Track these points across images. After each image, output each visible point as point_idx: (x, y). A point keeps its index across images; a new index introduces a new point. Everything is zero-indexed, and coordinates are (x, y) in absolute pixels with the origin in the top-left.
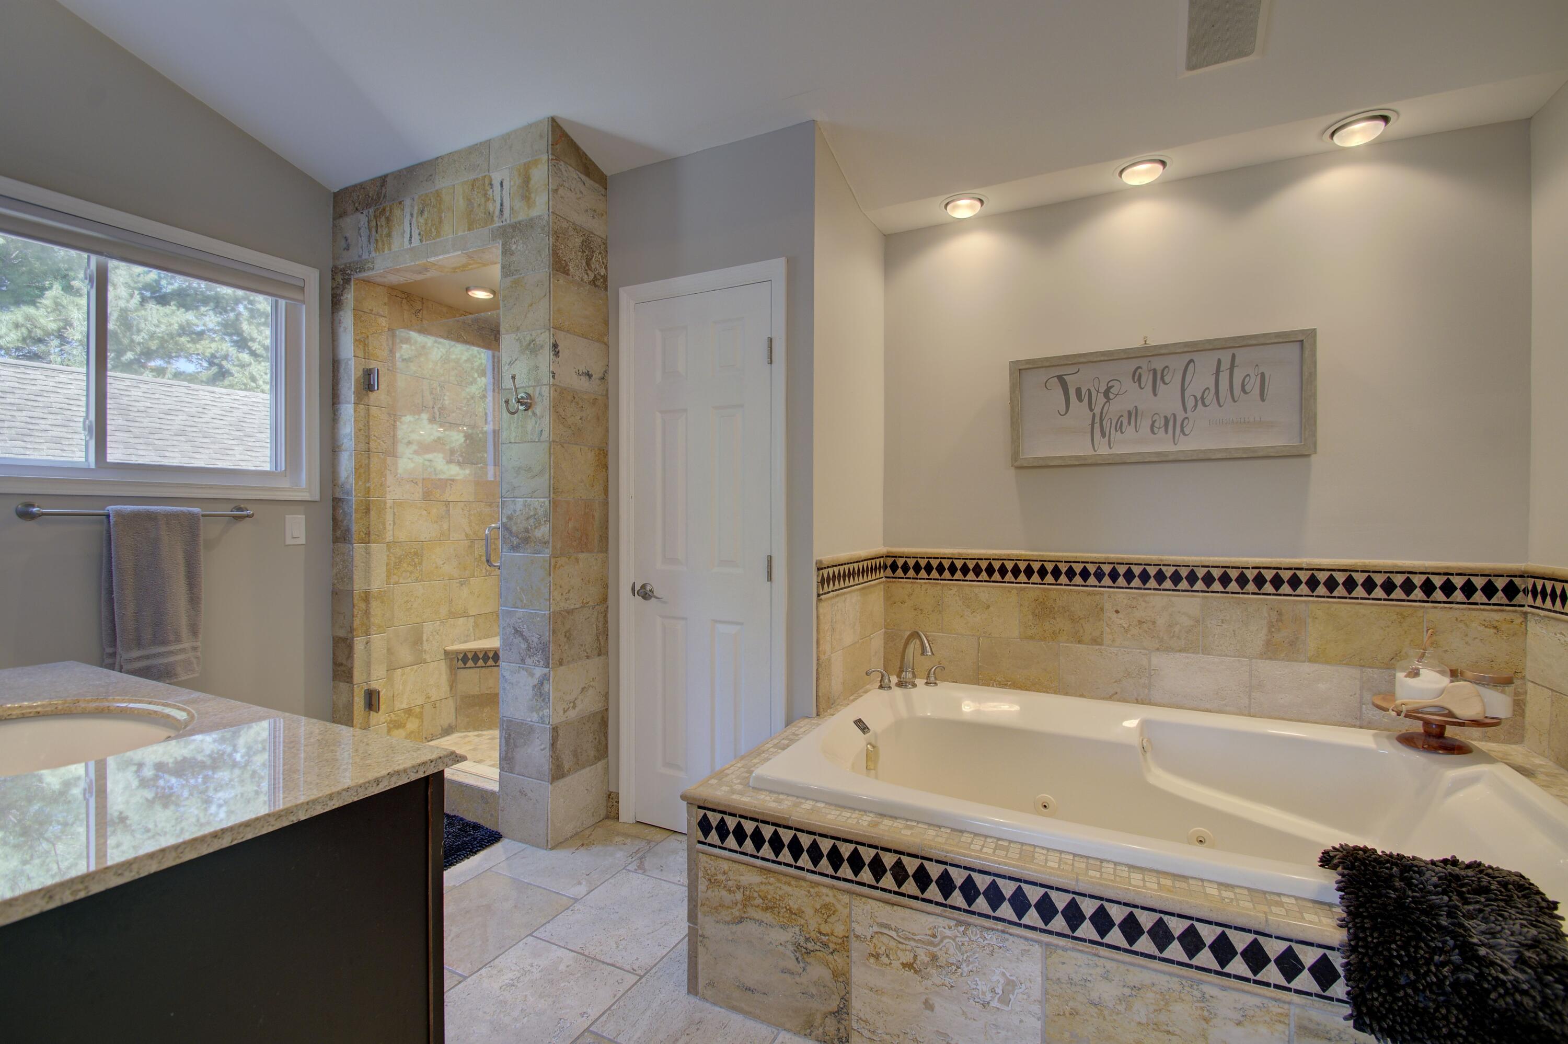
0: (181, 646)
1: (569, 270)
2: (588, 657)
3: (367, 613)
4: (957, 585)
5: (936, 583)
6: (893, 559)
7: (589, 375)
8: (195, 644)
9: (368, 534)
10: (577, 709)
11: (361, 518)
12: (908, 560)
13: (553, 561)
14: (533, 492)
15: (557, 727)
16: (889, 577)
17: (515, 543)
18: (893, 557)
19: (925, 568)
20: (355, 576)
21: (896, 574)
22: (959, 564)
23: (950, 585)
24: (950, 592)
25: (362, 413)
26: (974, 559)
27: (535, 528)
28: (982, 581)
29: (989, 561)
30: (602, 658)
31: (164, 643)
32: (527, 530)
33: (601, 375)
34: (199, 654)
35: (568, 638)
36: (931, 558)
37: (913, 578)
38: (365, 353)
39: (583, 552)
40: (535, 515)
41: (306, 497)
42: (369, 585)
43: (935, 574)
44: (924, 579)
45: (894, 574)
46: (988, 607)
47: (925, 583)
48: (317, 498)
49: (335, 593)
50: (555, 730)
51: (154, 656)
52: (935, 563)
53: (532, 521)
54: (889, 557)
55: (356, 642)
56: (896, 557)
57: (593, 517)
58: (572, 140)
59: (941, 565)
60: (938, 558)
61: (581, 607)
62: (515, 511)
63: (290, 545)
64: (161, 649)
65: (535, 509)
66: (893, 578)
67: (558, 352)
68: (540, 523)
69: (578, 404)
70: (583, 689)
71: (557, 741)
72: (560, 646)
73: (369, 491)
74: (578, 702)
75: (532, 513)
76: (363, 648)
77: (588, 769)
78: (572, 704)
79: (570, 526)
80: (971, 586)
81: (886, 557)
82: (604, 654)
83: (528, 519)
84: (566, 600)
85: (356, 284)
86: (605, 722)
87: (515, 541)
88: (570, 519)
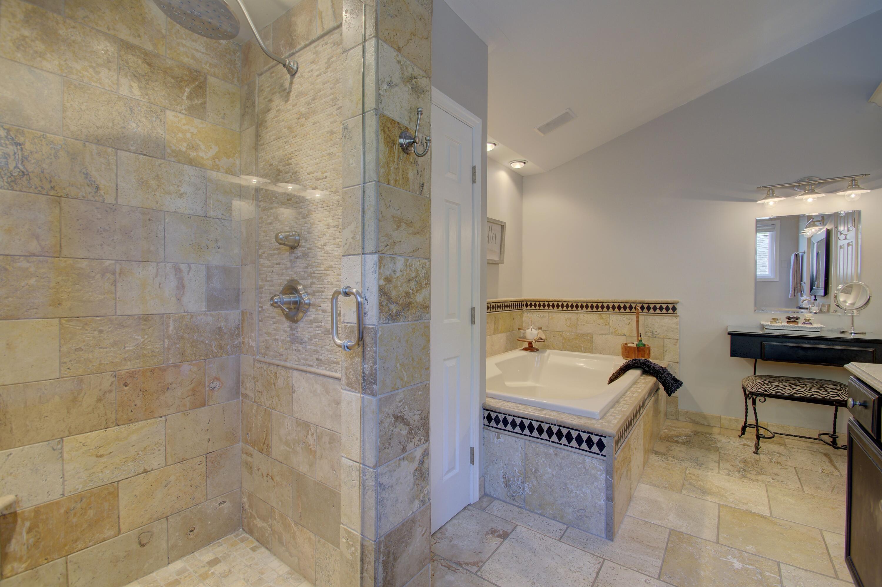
14: (415, 251)
17: (395, 311)
27: (416, 292)
32: (408, 295)
40: (416, 277)
53: (413, 284)
62: (394, 271)
65: (417, 270)
68: (421, 286)
75: (413, 275)
83: (409, 281)
87: (395, 308)
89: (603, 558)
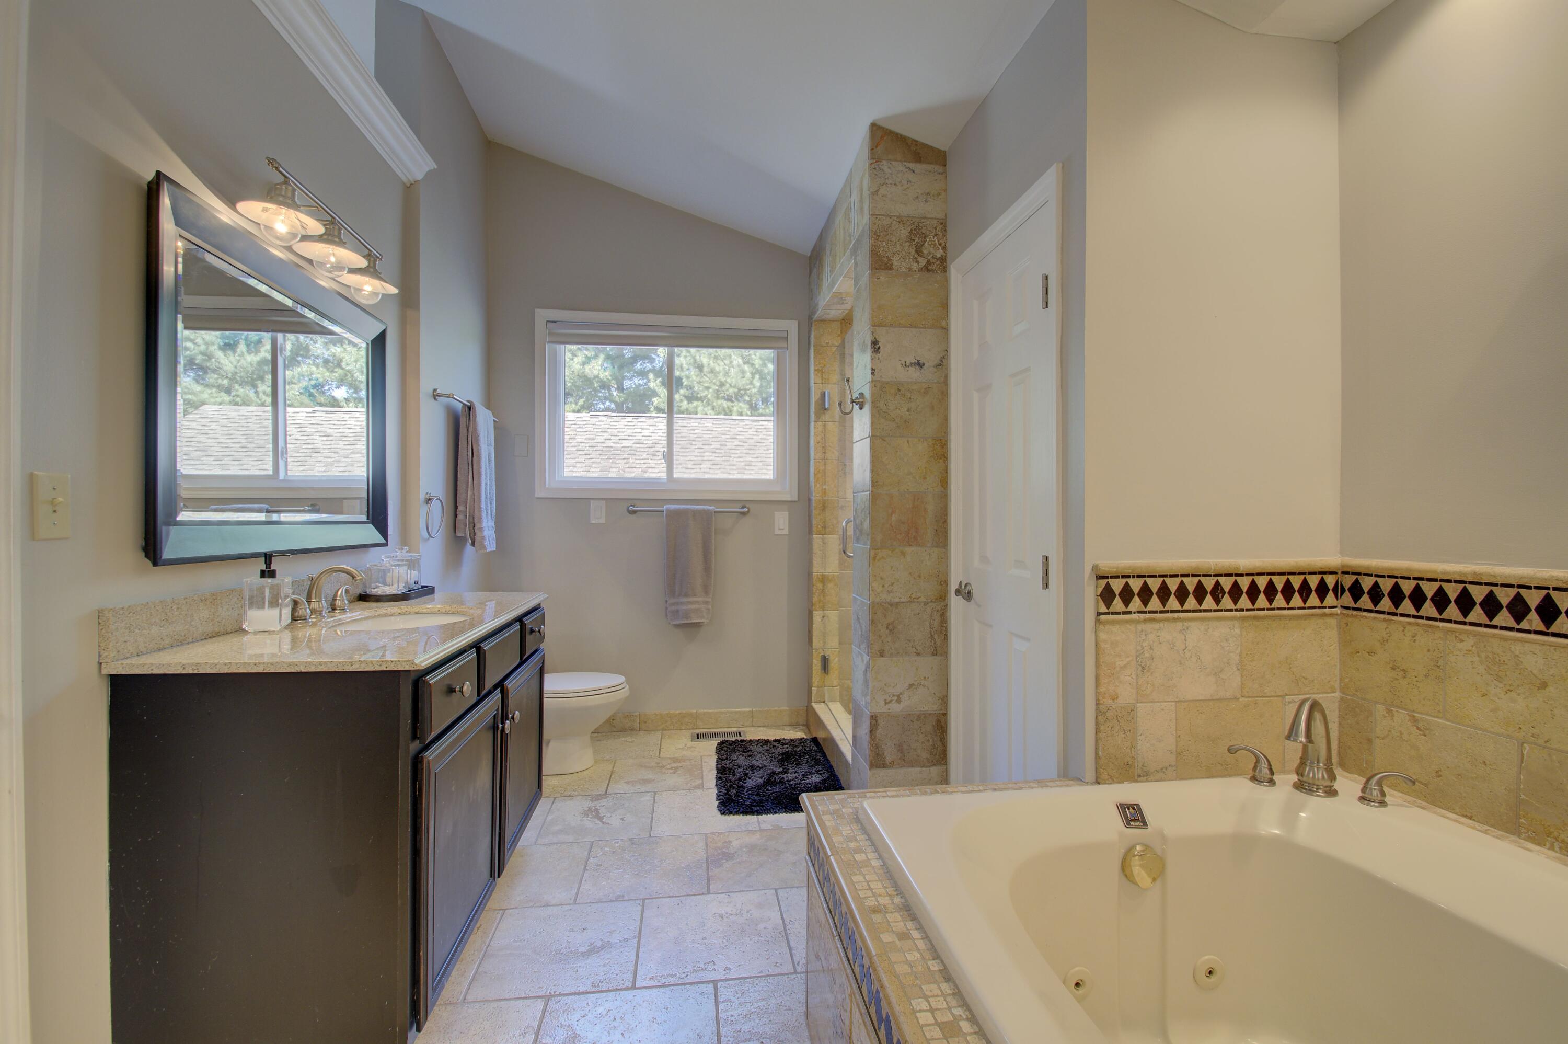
0: (695, 599)
1: (892, 265)
2: (918, 654)
3: (823, 592)
4: (1476, 634)
5: (1430, 626)
6: (1355, 577)
7: (920, 365)
8: (707, 599)
9: (824, 527)
10: (902, 705)
11: (819, 515)
12: (1380, 581)
13: (872, 553)
14: (864, 486)
15: (876, 716)
16: (1348, 608)
17: (858, 535)
18: (1354, 574)
19: (1411, 597)
20: (814, 562)
21: (1360, 605)
22: (1478, 593)
23: (1461, 632)
24: (1460, 645)
25: (820, 428)
26: (1512, 586)
27: (864, 521)
28: (1528, 632)
29: (1544, 592)
30: (938, 658)
31: (686, 595)
32: (862, 523)
33: (937, 361)
34: (710, 607)
35: (891, 630)
36: (1422, 579)
37: (1389, 613)
38: (822, 380)
39: (910, 545)
40: (864, 508)
41: (788, 498)
42: (825, 570)
43: (1429, 609)
44: (1408, 616)
45: (1355, 603)
46: (1544, 685)
47: (1409, 623)
48: (796, 499)
49: (809, 575)
50: (874, 718)
51: (683, 603)
52: (1429, 589)
53: (863, 514)
54: (1348, 573)
55: (814, 615)
56: (1359, 574)
57: (925, 510)
58: (897, 134)
59: (1441, 593)
60: (1435, 580)
61: (910, 602)
62: (858, 505)
63: (777, 535)
64: (685, 600)
65: (864, 503)
66: (1354, 609)
67: (879, 348)
68: (866, 516)
69: (904, 395)
70: (911, 686)
71: (877, 730)
72: (880, 637)
73: (825, 493)
74: (904, 697)
76: (820, 620)
77: (918, 769)
78: (896, 698)
79: (893, 518)
80: (1506, 639)
81: (1343, 573)
82: (941, 655)
84: (889, 592)
85: (816, 325)
86: (942, 727)
87: (858, 533)
88: (893, 512)
89: (798, 973)
